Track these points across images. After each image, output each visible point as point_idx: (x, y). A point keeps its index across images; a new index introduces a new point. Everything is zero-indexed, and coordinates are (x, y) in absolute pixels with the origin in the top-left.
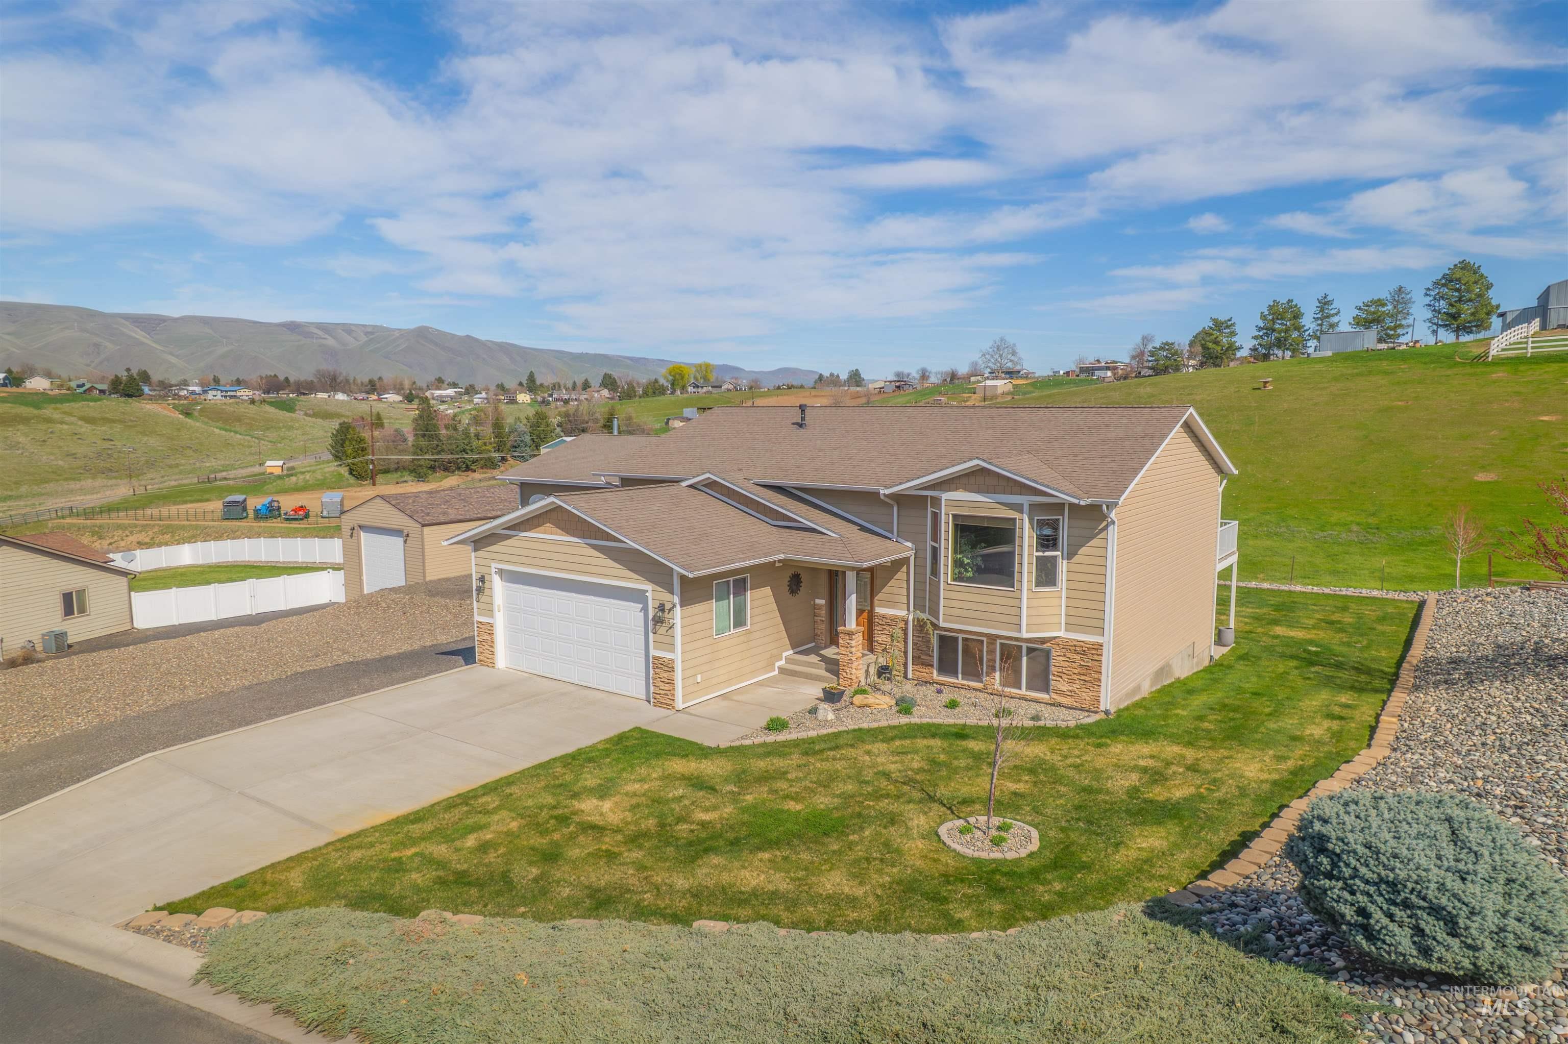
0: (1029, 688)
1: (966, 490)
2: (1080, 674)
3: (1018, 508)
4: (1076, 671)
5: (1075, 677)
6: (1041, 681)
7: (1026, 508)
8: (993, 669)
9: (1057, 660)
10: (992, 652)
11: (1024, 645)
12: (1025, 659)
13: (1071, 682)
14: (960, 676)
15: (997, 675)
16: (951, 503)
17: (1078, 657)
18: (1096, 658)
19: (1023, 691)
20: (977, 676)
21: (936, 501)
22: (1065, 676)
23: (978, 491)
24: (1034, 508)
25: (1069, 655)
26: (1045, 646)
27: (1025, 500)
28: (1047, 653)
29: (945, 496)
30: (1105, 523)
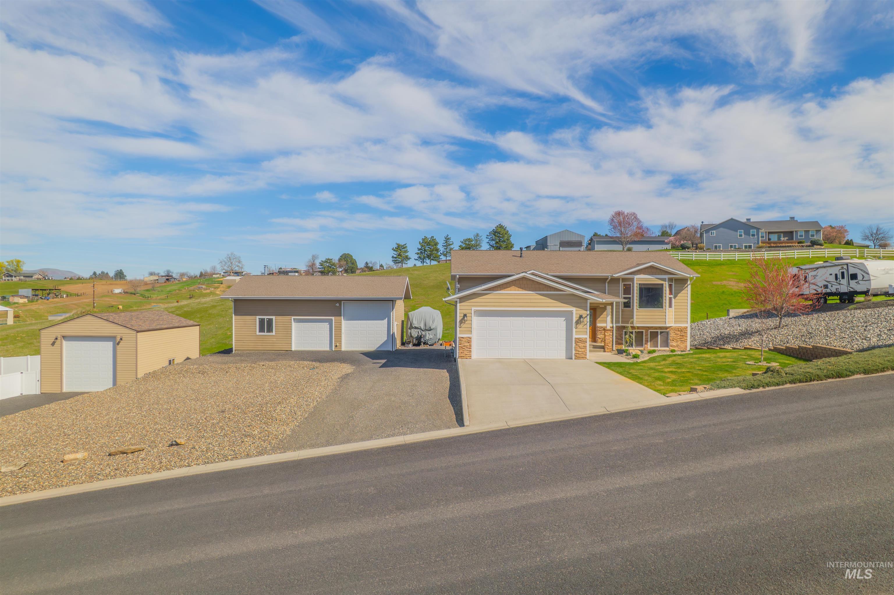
0: (661, 347)
1: (644, 274)
2: (680, 338)
3: (664, 280)
4: (679, 338)
5: (679, 340)
6: (666, 343)
7: (667, 280)
8: (647, 341)
9: (672, 335)
10: (647, 335)
11: (659, 331)
12: (659, 336)
13: (677, 341)
14: (634, 346)
15: (649, 343)
16: (638, 279)
17: (679, 332)
18: (686, 332)
19: (659, 348)
20: (642, 345)
21: (632, 280)
22: (674, 340)
23: (649, 275)
24: (671, 280)
25: (676, 332)
26: (667, 330)
27: (667, 277)
28: (668, 333)
29: (636, 277)
30: (687, 285)
